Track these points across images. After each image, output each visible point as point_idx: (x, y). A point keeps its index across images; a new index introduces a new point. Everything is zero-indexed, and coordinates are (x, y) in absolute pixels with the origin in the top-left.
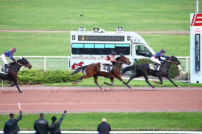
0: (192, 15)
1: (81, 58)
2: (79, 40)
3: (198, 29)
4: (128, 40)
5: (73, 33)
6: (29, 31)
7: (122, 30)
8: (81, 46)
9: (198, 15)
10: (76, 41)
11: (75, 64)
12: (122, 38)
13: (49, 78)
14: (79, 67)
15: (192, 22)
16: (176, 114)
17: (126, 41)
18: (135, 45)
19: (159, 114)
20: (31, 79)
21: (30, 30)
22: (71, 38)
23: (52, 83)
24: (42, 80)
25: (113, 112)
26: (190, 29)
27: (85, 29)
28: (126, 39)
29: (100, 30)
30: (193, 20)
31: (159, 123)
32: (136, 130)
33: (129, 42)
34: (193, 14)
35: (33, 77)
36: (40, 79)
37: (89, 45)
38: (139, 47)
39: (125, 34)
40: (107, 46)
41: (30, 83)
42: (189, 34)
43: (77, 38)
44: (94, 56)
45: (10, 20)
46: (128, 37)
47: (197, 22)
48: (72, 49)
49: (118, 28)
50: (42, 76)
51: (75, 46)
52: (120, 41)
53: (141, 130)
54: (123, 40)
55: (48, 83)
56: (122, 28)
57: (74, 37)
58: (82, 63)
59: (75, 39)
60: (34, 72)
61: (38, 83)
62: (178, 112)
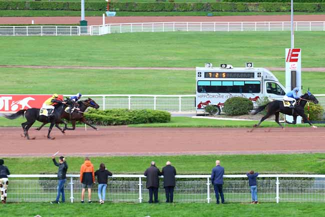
0: (287, 50)
1: (208, 96)
2: (205, 77)
3: (294, 65)
4: (258, 76)
5: (198, 69)
6: (110, 68)
7: (251, 66)
8: (208, 84)
9: (294, 50)
10: (203, 78)
11: (201, 103)
12: (251, 75)
13: (135, 118)
14: (205, 106)
15: (288, 58)
16: (273, 156)
17: (256, 78)
18: (266, 82)
19: (255, 156)
20: (115, 120)
21: (112, 67)
22: (197, 75)
23: (137, 124)
24: (127, 120)
25: (206, 155)
26: (285, 65)
27: (211, 64)
28: (256, 75)
29: (228, 66)
30: (288, 56)
31: (254, 166)
32: (231, 174)
33: (260, 79)
34: (289, 49)
35: (117, 117)
36: (125, 119)
37: (216, 82)
38: (270, 84)
39: (255, 70)
40: (236, 84)
41: (114, 123)
42: (285, 71)
43: (203, 75)
44: (221, 94)
45: (91, 56)
46: (258, 73)
47: (293, 58)
48: (198, 86)
49: (248, 64)
50: (127, 115)
51: (201, 84)
52: (250, 77)
53: (236, 174)
54: (253, 77)
55: (133, 123)
56: (251, 63)
57: (200, 73)
58: (209, 102)
59: (201, 76)
60: (118, 113)
61: (122, 124)
62: (275, 154)
